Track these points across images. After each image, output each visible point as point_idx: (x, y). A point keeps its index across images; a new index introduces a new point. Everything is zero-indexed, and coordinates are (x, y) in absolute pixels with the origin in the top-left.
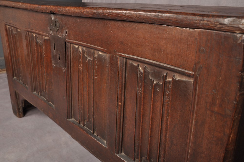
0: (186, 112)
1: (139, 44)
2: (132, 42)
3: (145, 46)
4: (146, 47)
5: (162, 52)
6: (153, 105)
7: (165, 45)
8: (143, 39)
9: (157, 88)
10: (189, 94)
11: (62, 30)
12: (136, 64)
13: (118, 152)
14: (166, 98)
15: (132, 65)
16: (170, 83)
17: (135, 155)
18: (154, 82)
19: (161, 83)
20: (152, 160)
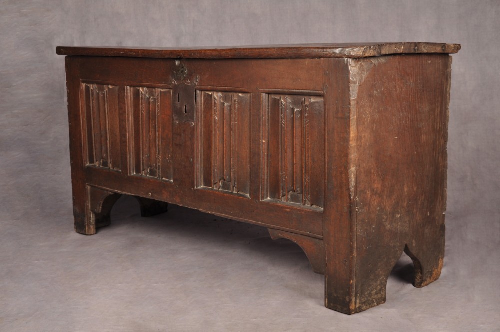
11: (190, 76)
12: (277, 97)
13: (264, 198)
14: (305, 121)
15: (275, 99)
16: (308, 106)
17: (282, 192)
18: (295, 110)
19: (300, 109)
20: (299, 190)
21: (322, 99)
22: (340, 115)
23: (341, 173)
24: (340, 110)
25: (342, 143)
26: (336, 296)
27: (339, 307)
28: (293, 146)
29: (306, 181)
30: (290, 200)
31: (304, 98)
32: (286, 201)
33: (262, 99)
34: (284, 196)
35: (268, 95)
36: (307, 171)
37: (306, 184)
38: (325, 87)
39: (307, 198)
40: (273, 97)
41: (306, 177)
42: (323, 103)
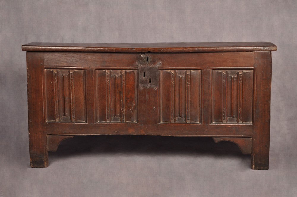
0: (250, 84)
1: (224, 61)
2: (220, 61)
3: (228, 62)
5: (238, 62)
6: (233, 87)
7: (239, 59)
8: (227, 59)
10: (251, 77)
11: (154, 62)
12: (220, 71)
13: (211, 122)
14: (240, 82)
15: (218, 72)
16: (241, 74)
17: (223, 118)
18: (232, 77)
19: (236, 76)
20: (234, 115)
21: (252, 71)
22: (264, 78)
23: (265, 105)
24: (265, 75)
25: (265, 91)
26: (260, 162)
27: (262, 167)
28: (232, 94)
29: (240, 111)
30: (228, 121)
31: (239, 71)
32: (225, 122)
33: (211, 72)
34: (224, 120)
35: (213, 70)
36: (240, 106)
37: (239, 112)
38: (255, 65)
39: (240, 119)
40: (217, 71)
41: (240, 109)
42: (253, 72)
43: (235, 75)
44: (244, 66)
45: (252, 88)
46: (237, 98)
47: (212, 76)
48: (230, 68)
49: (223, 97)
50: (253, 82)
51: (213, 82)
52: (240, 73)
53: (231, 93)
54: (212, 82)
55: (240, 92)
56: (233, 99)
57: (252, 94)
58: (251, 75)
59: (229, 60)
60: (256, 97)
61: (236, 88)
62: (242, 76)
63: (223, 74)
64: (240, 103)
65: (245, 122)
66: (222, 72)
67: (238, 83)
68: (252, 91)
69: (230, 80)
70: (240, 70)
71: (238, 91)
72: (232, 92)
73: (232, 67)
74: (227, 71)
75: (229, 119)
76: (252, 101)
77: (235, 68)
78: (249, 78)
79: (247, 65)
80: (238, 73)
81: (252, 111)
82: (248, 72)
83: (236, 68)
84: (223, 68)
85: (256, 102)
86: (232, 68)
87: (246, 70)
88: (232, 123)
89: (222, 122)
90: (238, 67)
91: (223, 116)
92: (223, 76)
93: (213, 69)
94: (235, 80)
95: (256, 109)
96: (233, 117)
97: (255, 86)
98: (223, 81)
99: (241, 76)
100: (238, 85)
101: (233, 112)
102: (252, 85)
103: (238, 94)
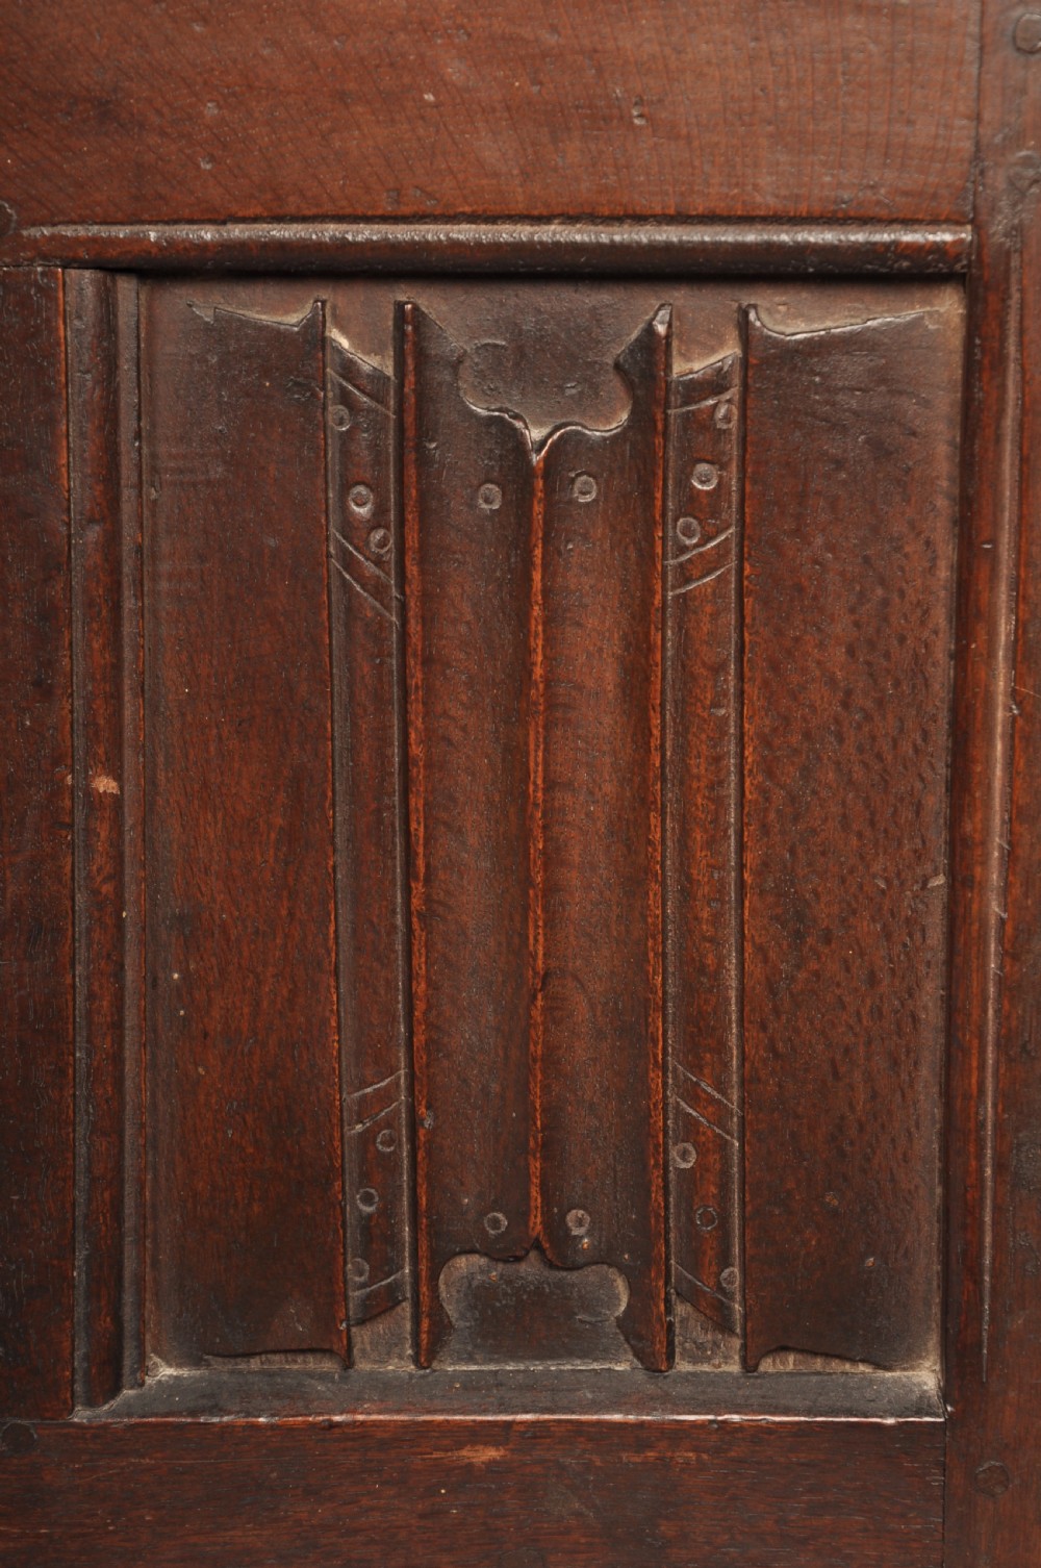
0: (902, 594)
1: (352, 86)
2: (250, 87)
3: (429, 97)
4: (436, 105)
5: (631, 117)
6: (545, 657)
7: (668, 51)
8: (402, 36)
9: (573, 481)
10: (914, 434)
12: (279, 311)
13: (109, 1376)
14: (688, 537)
15: (224, 331)
16: (715, 384)
17: (357, 1275)
18: (535, 434)
19: (609, 424)
20: (578, 1225)
21: (946, 308)
29: (690, 1129)
30: (454, 1343)
31: (657, 310)
32: (400, 1366)
33: (75, 329)
34: (377, 1307)
35: (126, 288)
36: (701, 1037)
37: (683, 1160)
38: (998, 179)
39: (692, 1296)
40: (205, 304)
41: (693, 1095)
42: (956, 341)
43: (591, 400)
44: (767, 201)
45: (941, 672)
46: (635, 880)
47: (109, 414)
48: (463, 232)
49: (341, 859)
50: (947, 552)
51: (129, 534)
52: (689, 366)
53: (514, 757)
54: (113, 538)
55: (683, 749)
56: (551, 889)
57: (935, 801)
58: (909, 406)
59: (455, 70)
60: (1010, 858)
61: (610, 676)
62: (724, 409)
63: (348, 369)
64: (698, 977)
65: (791, 1362)
66: (313, 338)
67: (647, 558)
68: (941, 737)
69: (491, 499)
70: (680, 296)
71: (641, 732)
72: (536, 757)
73: (523, 232)
74: (432, 302)
75: (480, 1297)
76: (936, 936)
77: (580, 234)
78: (880, 450)
79: (830, 183)
80: (652, 350)
81: (928, 1142)
82: (848, 343)
83: (605, 235)
84: (330, 231)
85: (1012, 953)
86: (507, 233)
87: (804, 297)
88: (531, 1391)
89: (328, 1365)
90: (640, 219)
91: (353, 1235)
92: (336, 410)
93: (112, 265)
94: (585, 491)
95: (1005, 1099)
96: (558, 1250)
97: (1004, 628)
98: (348, 525)
99: (703, 424)
100: (641, 616)
101: (549, 1149)
102: (941, 617)
103: (643, 801)
